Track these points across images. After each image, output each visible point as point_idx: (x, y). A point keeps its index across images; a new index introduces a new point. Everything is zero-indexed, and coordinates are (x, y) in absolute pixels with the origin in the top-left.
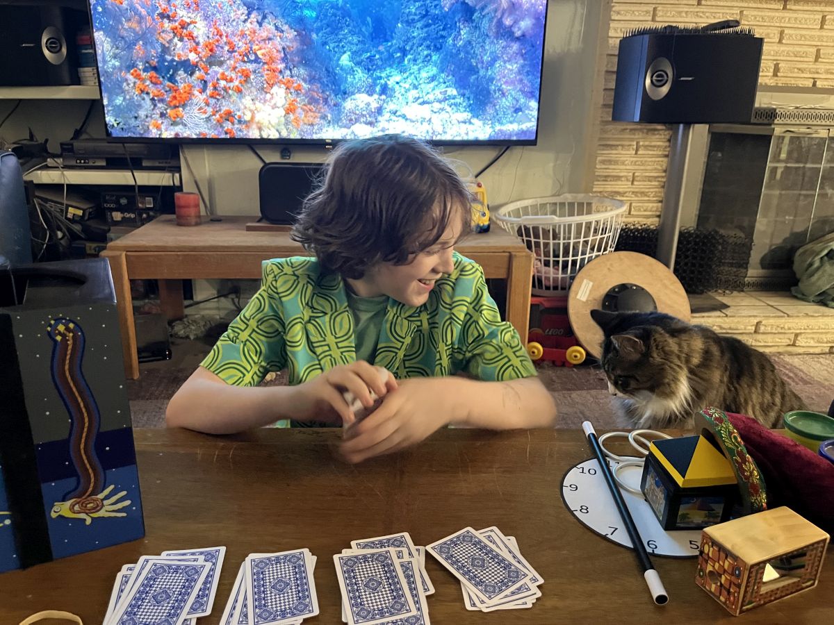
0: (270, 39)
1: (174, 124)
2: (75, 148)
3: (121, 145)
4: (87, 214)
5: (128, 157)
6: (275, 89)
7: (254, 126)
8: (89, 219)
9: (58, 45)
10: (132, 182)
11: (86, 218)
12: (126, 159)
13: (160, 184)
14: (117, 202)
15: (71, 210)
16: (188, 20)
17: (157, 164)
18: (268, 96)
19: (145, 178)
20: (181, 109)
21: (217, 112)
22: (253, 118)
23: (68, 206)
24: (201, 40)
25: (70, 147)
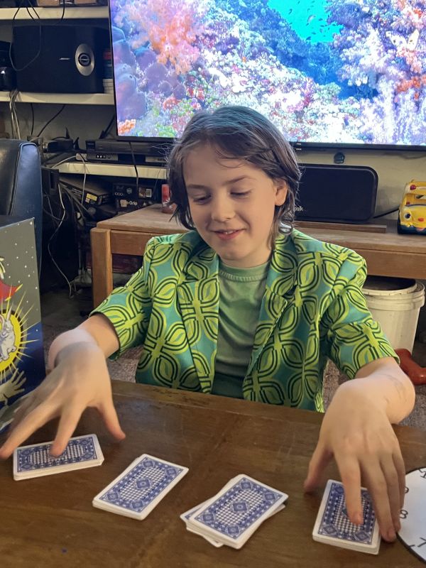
2: (96, 146)
3: (128, 143)
4: (101, 200)
5: (133, 154)
8: (102, 204)
9: (88, 60)
10: (135, 176)
11: (99, 203)
12: (131, 155)
13: (156, 177)
14: (125, 192)
15: (88, 195)
17: (157, 161)
19: (145, 172)
23: (86, 193)
25: (93, 144)
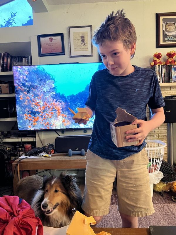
0: (58, 105)
1: (34, 126)
4: (12, 149)
6: (60, 117)
13: (31, 141)
16: (39, 102)
20: (36, 123)
22: (54, 124)
23: (7, 147)
24: (42, 106)
25: (9, 132)
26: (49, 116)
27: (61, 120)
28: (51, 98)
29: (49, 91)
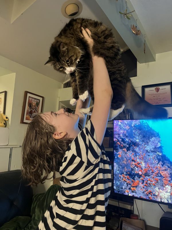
7: (159, 197)
18: (165, 188)
21: (147, 191)
26: (152, 183)
27: (169, 191)
28: (156, 160)
29: (153, 150)
